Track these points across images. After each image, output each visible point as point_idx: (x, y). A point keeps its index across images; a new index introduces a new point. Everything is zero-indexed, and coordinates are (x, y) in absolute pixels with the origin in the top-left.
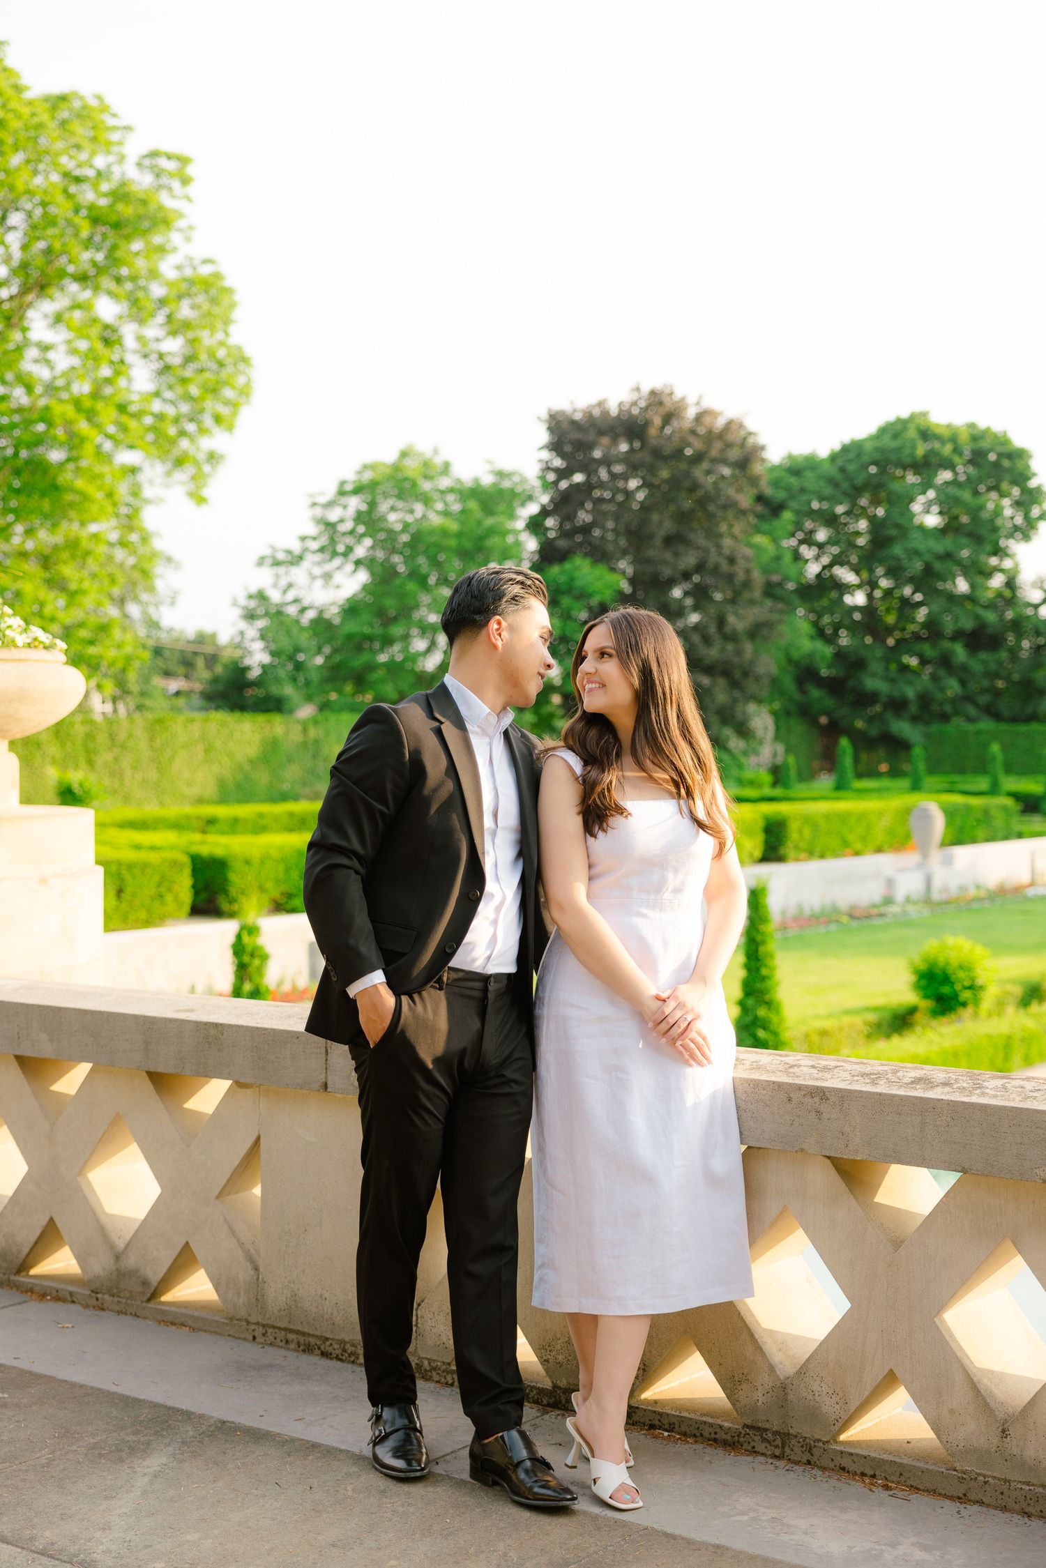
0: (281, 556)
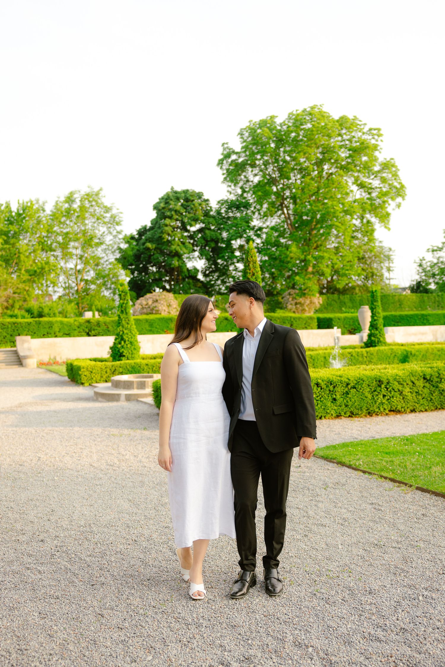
0: (435, 248)
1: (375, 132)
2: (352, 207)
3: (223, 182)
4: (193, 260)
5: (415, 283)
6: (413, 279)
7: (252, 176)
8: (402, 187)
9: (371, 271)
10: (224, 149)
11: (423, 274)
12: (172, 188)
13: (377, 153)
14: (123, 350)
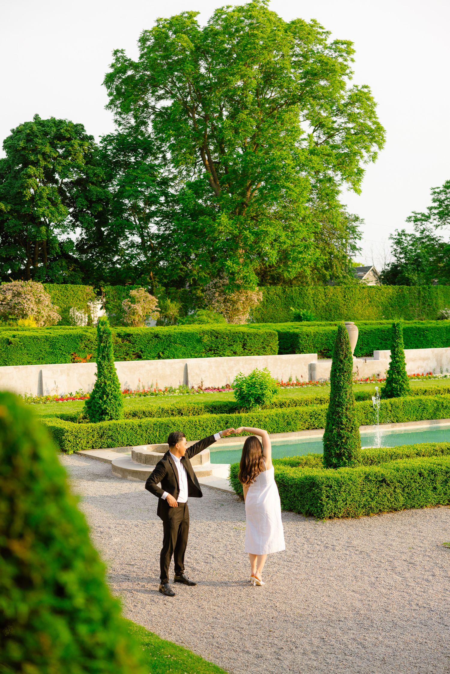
0: (419, 216)
1: (343, 47)
2: (311, 161)
3: (108, 107)
4: (69, 230)
5: (389, 268)
6: (387, 262)
7: (153, 99)
8: (379, 129)
9: (330, 251)
10: (117, 60)
11: (402, 256)
12: (36, 117)
13: (345, 78)
14: (105, 406)
